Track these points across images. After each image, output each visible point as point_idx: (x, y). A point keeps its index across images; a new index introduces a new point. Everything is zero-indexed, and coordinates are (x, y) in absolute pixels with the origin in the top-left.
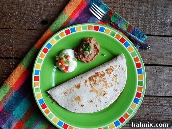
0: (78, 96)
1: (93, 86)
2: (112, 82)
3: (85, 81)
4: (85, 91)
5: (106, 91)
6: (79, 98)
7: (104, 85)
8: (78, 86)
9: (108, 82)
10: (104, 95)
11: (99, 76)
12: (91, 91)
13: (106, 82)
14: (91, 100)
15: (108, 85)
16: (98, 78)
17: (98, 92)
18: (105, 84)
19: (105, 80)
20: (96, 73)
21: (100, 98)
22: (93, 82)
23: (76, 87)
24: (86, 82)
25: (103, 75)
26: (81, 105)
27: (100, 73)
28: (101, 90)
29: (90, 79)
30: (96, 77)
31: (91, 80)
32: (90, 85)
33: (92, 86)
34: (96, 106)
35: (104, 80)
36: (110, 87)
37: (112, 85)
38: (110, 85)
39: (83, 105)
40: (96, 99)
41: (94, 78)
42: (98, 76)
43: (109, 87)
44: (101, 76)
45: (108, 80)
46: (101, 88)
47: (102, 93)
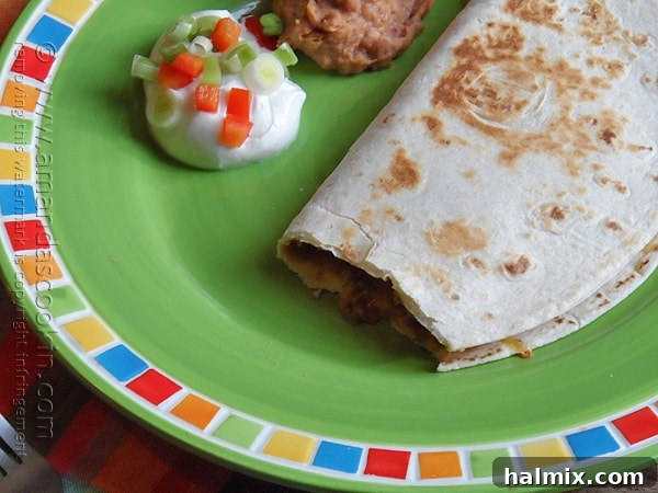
0: (448, 225)
1: (495, 125)
2: (596, 51)
3: (421, 128)
4: (469, 175)
5: (606, 113)
6: (463, 232)
7: (561, 90)
8: (406, 174)
9: (573, 64)
10: (607, 136)
11: (489, 53)
12: (508, 158)
13: (561, 66)
14: (549, 210)
15: (587, 74)
16: (492, 73)
17: (555, 138)
18: (564, 82)
19: (549, 59)
20: (458, 52)
21: (596, 167)
22: (478, 104)
23: (388, 187)
24: (433, 124)
25: (514, 41)
26: (511, 269)
27: (483, 41)
28: (564, 119)
29: (447, 95)
30: (477, 71)
31: (458, 102)
32: (473, 131)
33: (489, 131)
34: (613, 226)
35: (540, 61)
36: (614, 83)
37: (614, 68)
38: (598, 71)
39: (524, 263)
40: (577, 181)
41: (468, 82)
42: (485, 59)
43: (606, 87)
44: (506, 52)
45: (565, 55)
46: (556, 108)
47: (584, 136)
